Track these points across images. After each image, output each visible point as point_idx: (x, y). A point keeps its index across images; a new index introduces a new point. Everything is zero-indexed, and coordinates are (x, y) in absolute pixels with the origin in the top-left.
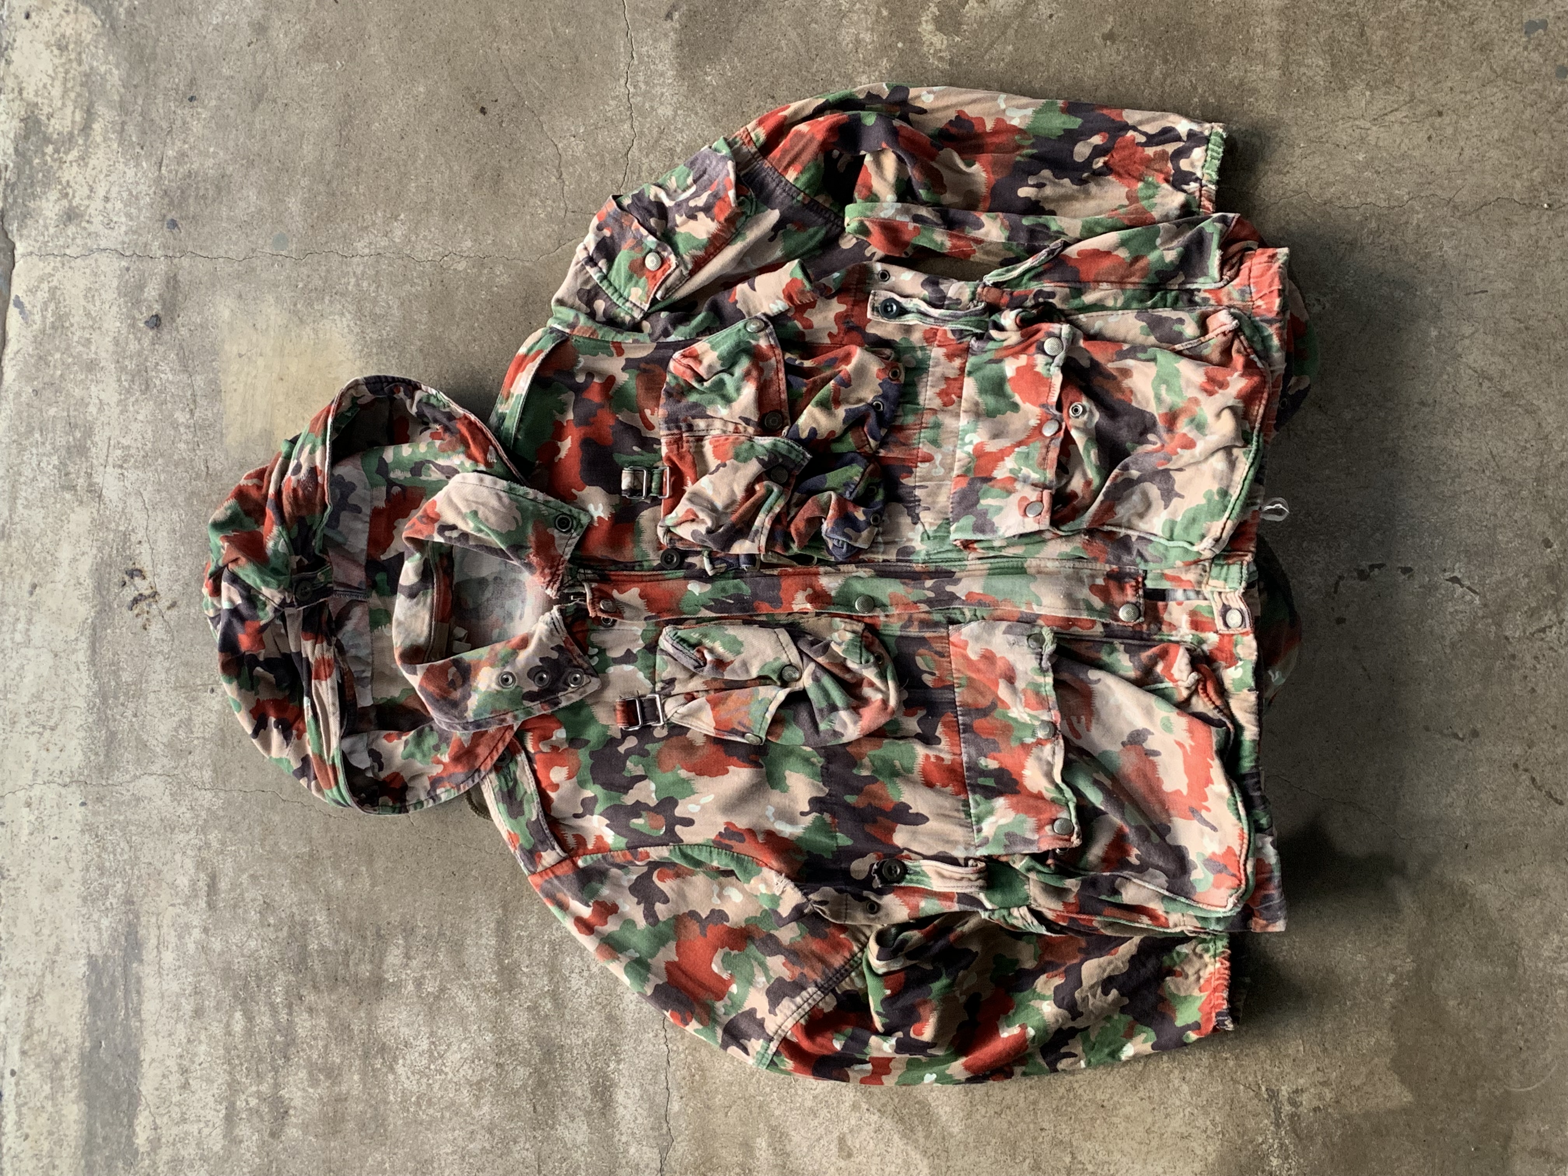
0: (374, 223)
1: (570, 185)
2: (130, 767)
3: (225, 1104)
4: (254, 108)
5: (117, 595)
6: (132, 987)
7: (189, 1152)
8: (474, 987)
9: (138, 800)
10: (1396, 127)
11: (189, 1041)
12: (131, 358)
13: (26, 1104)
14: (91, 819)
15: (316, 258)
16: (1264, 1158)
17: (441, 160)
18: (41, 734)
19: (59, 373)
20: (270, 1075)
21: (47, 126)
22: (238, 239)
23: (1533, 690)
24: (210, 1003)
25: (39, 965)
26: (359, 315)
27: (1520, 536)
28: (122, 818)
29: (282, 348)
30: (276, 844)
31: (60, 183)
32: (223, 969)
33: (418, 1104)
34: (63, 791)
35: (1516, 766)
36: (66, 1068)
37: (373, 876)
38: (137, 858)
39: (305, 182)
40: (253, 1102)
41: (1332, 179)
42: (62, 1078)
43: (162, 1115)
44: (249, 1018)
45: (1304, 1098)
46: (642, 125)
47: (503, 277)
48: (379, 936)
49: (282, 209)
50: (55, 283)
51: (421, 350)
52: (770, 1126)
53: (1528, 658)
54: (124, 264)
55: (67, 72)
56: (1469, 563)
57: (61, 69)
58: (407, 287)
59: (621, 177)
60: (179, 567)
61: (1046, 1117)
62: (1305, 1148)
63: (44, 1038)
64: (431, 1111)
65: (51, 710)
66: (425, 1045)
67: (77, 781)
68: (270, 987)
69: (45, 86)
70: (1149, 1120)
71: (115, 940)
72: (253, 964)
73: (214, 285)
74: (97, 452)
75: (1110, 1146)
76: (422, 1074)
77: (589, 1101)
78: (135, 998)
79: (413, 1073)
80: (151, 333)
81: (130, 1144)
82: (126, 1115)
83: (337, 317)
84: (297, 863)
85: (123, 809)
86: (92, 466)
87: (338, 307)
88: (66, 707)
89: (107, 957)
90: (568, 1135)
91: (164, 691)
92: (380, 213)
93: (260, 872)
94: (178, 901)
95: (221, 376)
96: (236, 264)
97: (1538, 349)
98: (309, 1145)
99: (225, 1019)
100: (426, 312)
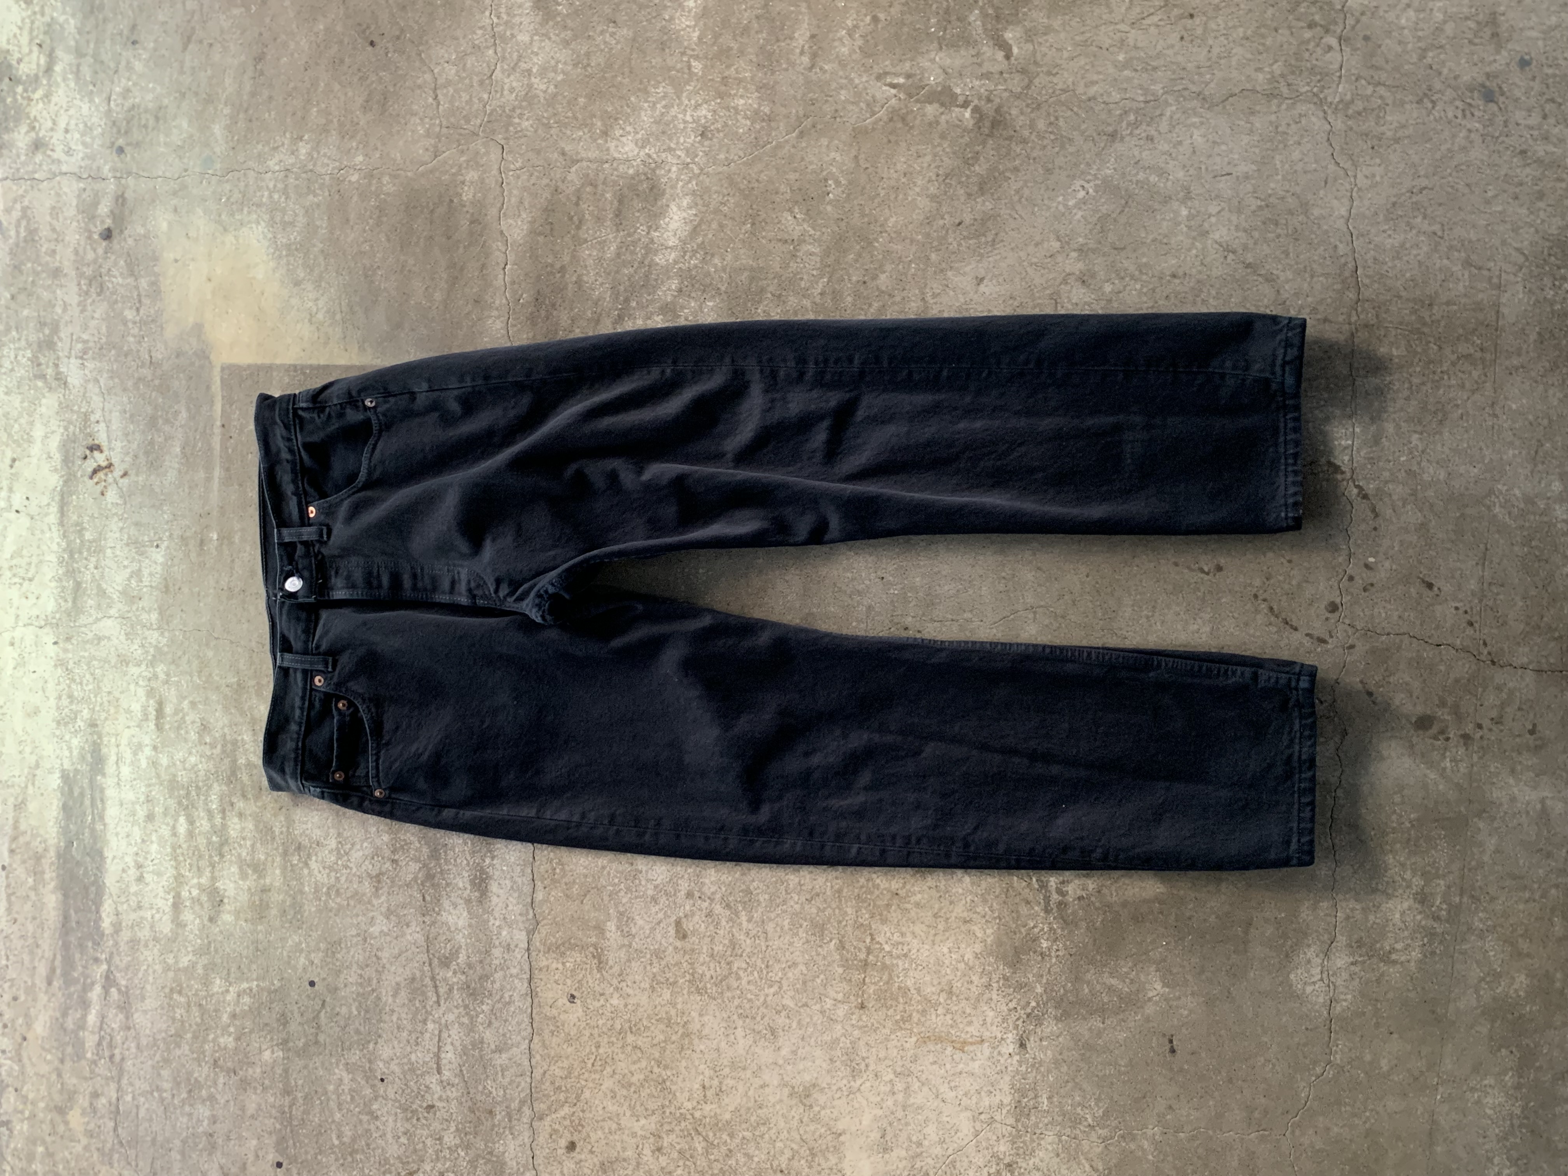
0: (283, 144)
1: (444, 106)
2: (92, 611)
3: (172, 894)
4: (185, 48)
5: (80, 466)
6: (97, 795)
7: (144, 934)
9: (99, 639)
10: (1152, 29)
11: (143, 841)
12: (89, 265)
13: (14, 893)
14: (62, 655)
15: (236, 174)
16: (1035, 940)
17: (337, 87)
18: (21, 584)
19: (31, 279)
20: (208, 870)
21: (17, 69)
22: (173, 161)
24: (159, 810)
25: (23, 778)
26: (272, 222)
28: (86, 654)
29: (210, 255)
30: (210, 675)
31: (29, 118)
32: (170, 781)
33: (328, 894)
34: (40, 632)
35: (1256, 596)
36: (46, 863)
38: (99, 688)
39: (227, 111)
41: (1095, 77)
42: (43, 872)
43: (122, 903)
44: (191, 822)
45: (1070, 888)
46: (504, 50)
47: (389, 186)
49: (208, 134)
50: (26, 203)
51: (322, 251)
52: (618, 912)
54: (82, 185)
55: (32, 22)
57: (27, 21)
58: (311, 197)
59: (486, 96)
60: (129, 442)
61: (849, 904)
62: (1070, 932)
63: (27, 838)
64: (338, 900)
65: (30, 564)
66: (333, 843)
67: (50, 623)
68: (207, 796)
69: (15, 36)
70: (937, 906)
71: (83, 758)
72: (193, 776)
73: (153, 201)
74: (62, 346)
75: (904, 929)
76: (331, 869)
77: (468, 891)
78: (100, 806)
79: (324, 868)
80: (104, 244)
81: (97, 927)
82: (94, 903)
83: (254, 226)
84: (227, 691)
85: (88, 646)
86: (58, 358)
87: (254, 216)
88: (41, 562)
89: (76, 771)
90: (451, 920)
91: (118, 547)
92: (288, 135)
93: (197, 700)
94: (133, 724)
95: (161, 279)
96: (172, 183)
97: (1277, 224)
98: (241, 928)
99: (171, 823)
100: (326, 218)
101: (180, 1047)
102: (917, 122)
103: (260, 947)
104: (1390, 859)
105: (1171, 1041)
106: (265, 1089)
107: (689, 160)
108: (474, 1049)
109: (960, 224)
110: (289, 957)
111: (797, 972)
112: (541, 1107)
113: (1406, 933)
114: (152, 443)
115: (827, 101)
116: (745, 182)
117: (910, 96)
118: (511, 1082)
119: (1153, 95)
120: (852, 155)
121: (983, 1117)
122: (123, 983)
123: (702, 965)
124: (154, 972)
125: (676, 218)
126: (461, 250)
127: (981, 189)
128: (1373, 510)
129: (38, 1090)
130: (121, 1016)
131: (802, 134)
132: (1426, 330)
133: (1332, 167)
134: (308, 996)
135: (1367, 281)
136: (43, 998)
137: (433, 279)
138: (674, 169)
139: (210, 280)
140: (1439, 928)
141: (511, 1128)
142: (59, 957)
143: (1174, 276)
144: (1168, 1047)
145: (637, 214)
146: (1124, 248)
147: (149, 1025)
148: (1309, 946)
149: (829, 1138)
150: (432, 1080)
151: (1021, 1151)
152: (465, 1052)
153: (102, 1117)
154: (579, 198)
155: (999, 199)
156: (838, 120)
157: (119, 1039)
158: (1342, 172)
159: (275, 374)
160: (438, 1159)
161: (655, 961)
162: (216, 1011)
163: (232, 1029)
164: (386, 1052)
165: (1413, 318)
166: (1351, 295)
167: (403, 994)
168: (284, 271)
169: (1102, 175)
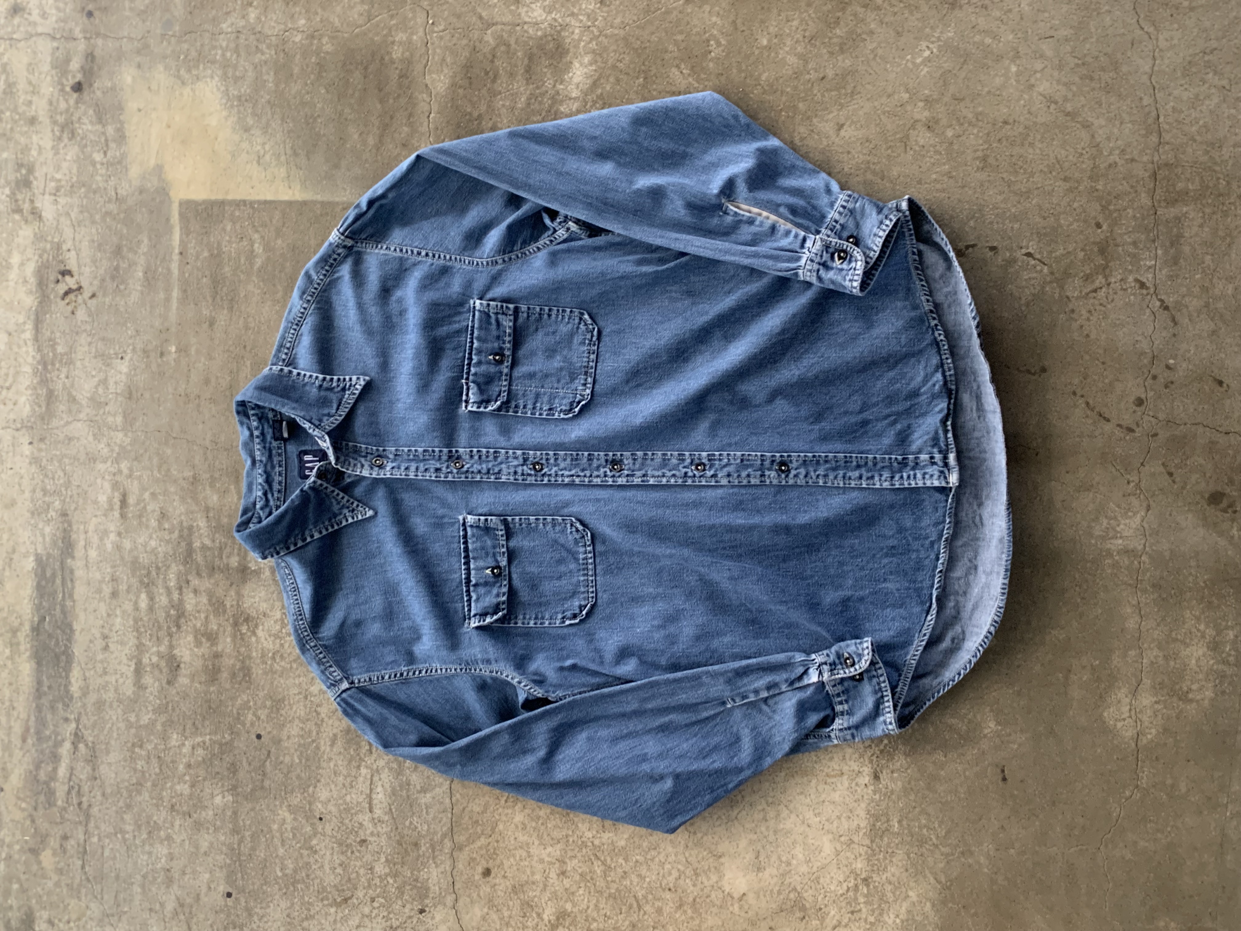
0: (235, 10)
2: (64, 416)
3: (134, 661)
5: (53, 289)
6: (67, 577)
7: (109, 696)
9: (70, 439)
11: (109, 615)
12: (61, 114)
14: (36, 454)
15: (193, 35)
19: (9, 126)
20: (167, 639)
22: (137, 24)
23: (1088, 336)
24: (123, 587)
26: (225, 77)
27: (1078, 221)
28: (58, 453)
29: (169, 105)
30: (169, 470)
32: (132, 562)
33: (273, 658)
34: (17, 434)
35: (1074, 393)
36: (21, 636)
38: (69, 482)
40: (155, 659)
42: (18, 644)
43: (90, 670)
44: (151, 598)
47: (328, 46)
51: (269, 102)
53: (1084, 312)
54: (55, 44)
56: (1039, 242)
60: (97, 267)
63: (5, 615)
64: (283, 664)
65: (7, 375)
67: (26, 426)
68: (166, 575)
71: (54, 543)
72: (153, 558)
73: (120, 58)
74: (38, 184)
76: (276, 636)
78: (69, 584)
80: (75, 95)
81: (67, 691)
82: (64, 670)
83: (208, 80)
84: (184, 484)
85: (59, 446)
86: (34, 195)
87: (209, 72)
88: (17, 373)
89: (49, 555)
91: (87, 359)
93: (158, 491)
94: (99, 513)
95: (126, 126)
96: (136, 43)
97: (1092, 79)
98: (195, 690)
99: (134, 599)
100: (272, 73)
101: (140, 794)
103: (213, 706)
104: (1187, 613)
105: (1003, 771)
106: (216, 830)
107: (589, 24)
108: (401, 790)
109: (823, 78)
110: (238, 714)
112: (461, 839)
113: (1201, 676)
114: (117, 269)
116: (639, 42)
118: (434, 819)
120: (730, 20)
121: (842, 839)
122: (90, 739)
124: (118, 729)
125: (578, 73)
126: (391, 101)
127: (841, 48)
128: (1174, 320)
129: (14, 835)
130: (89, 768)
131: (687, 2)
132: (1217, 168)
133: (1139, 32)
134: (255, 747)
135: (1167, 127)
136: (18, 754)
137: (366, 126)
138: (577, 31)
139: (169, 127)
140: (1229, 671)
141: (434, 858)
142: (33, 718)
143: (1006, 123)
144: (1000, 777)
145: (545, 70)
146: (962, 100)
147: (113, 775)
148: (1120, 688)
149: (711, 860)
150: (365, 818)
151: (875, 868)
152: (394, 792)
153: (72, 857)
154: (494, 56)
155: (857, 57)
157: (86, 788)
158: (1146, 36)
159: (227, 208)
160: (369, 886)
162: (173, 762)
163: (187, 778)
164: (323, 794)
165: (1206, 158)
166: (1154, 139)
167: (339, 743)
168: (235, 119)
169: (944, 37)
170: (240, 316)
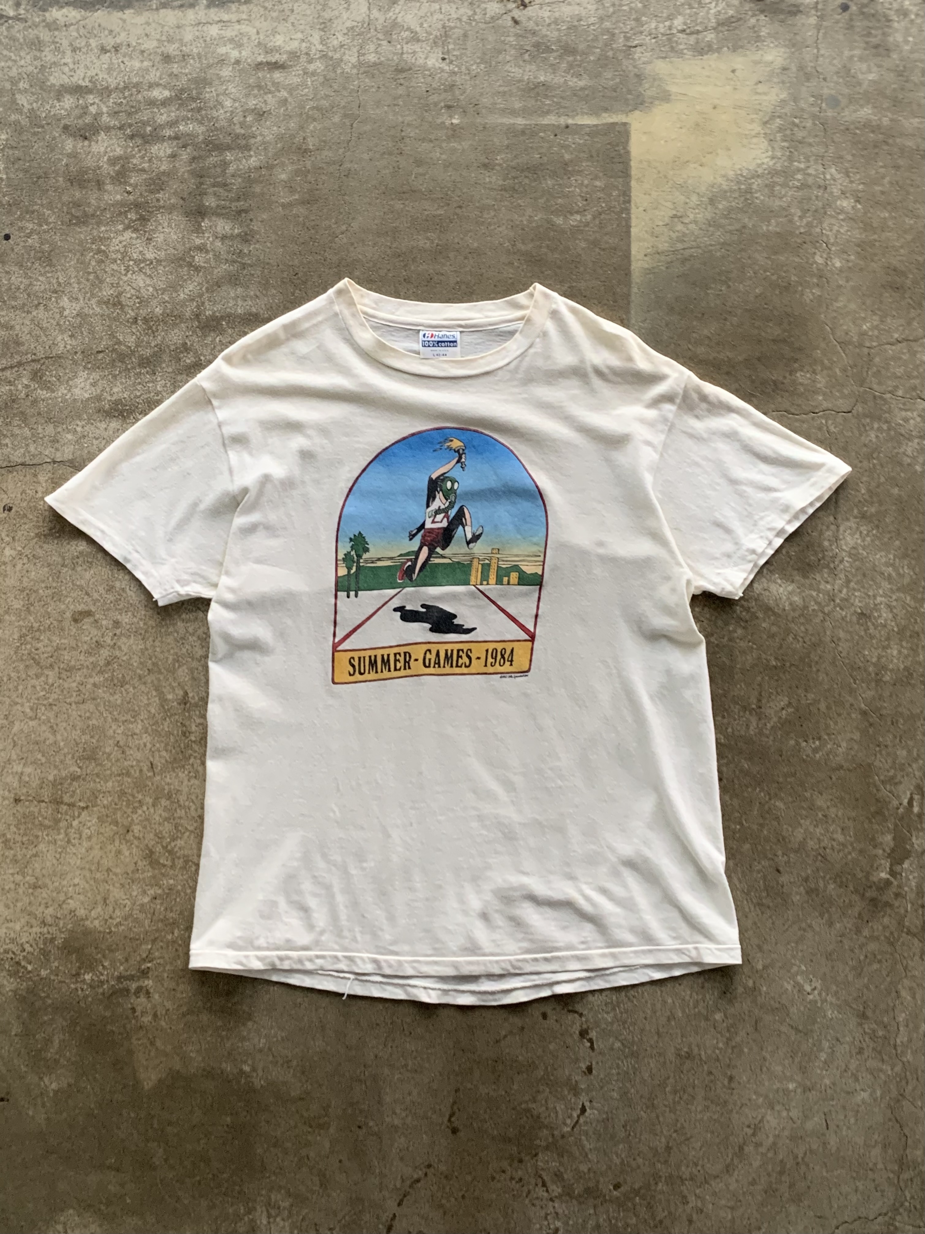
0: (851, 182)
1: (890, 350)
3: (90, 85)
7: (48, 56)
8: (201, 296)
11: (143, 52)
15: (821, 134)
16: (91, 968)
17: (909, 237)
20: (117, 123)
22: (834, 65)
23: (493, 1178)
24: (175, 68)
26: (773, 172)
27: (622, 1163)
29: (740, 107)
30: (315, 120)
32: (205, 79)
33: (99, 251)
35: (429, 1166)
37: (290, 205)
39: (886, 121)
40: (93, 109)
43: (78, 30)
44: (165, 103)
45: (143, 999)
47: (810, 295)
48: (239, 212)
49: (862, 102)
51: (744, 227)
53: (520, 1173)
56: (598, 1121)
58: (799, 214)
59: (900, 393)
60: (549, 25)
61: (116, 784)
62: (101, 1001)
64: (93, 263)
66: (150, 255)
68: (192, 120)
70: (118, 870)
72: (211, 104)
73: (794, 45)
75: (94, 840)
76: (125, 254)
77: (109, 398)
78: (176, 3)
79: (125, 246)
83: (770, 153)
84: (299, 138)
87: (779, 154)
90: (78, 381)
91: (441, 17)
92: (861, 187)
93: (289, 107)
94: (262, 37)
95: (715, 55)
96: (812, 64)
97: (781, 1173)
98: (59, 159)
99: (161, 82)
100: (778, 230)
102: (876, 827)
103: (41, 181)
107: (838, 601)
109: (778, 871)
110: (33, 212)
111: (48, 735)
114: (549, 50)
115: (895, 737)
116: (816, 659)
117: (902, 819)
119: (902, 1052)
120: (843, 763)
123: (49, 639)
124: (8, 67)
125: (783, 591)
126: (747, 372)
127: (812, 890)
131: (864, 713)
133: (834, 1223)
137: (718, 344)
138: (829, 587)
139: (715, 108)
143: (731, 1079)
146: (756, 1029)
155: (803, 908)
156: (878, 749)
159: (621, 180)
161: (49, 592)
168: (725, 187)
169: (826, 1006)
170: (496, 200)
